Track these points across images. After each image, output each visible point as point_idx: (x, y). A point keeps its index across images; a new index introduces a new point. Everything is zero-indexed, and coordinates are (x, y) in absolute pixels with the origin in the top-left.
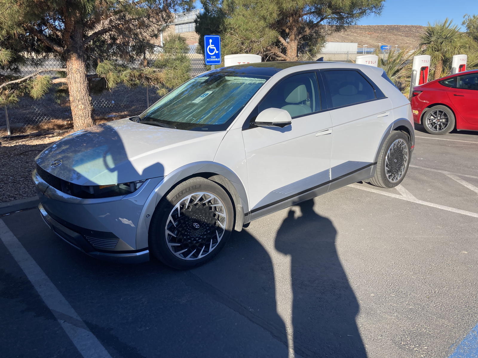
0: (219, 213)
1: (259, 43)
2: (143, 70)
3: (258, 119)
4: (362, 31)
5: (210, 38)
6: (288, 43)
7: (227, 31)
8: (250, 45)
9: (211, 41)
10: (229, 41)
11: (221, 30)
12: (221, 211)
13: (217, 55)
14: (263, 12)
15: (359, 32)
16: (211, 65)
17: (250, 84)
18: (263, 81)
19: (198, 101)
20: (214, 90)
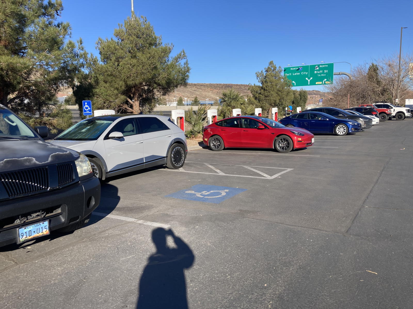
0: (96, 171)
1: (115, 103)
2: (43, 119)
3: (110, 136)
4: (205, 88)
5: (86, 102)
6: (133, 102)
7: (95, 96)
8: (109, 103)
9: (86, 103)
10: (96, 102)
11: (91, 95)
12: (96, 170)
13: (90, 111)
14: (116, 86)
15: (203, 88)
16: (87, 116)
17: (107, 123)
18: (112, 122)
19: (83, 130)
20: (91, 126)
